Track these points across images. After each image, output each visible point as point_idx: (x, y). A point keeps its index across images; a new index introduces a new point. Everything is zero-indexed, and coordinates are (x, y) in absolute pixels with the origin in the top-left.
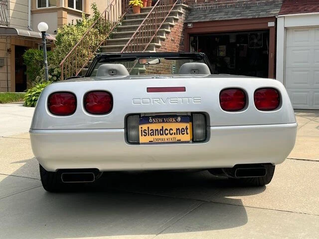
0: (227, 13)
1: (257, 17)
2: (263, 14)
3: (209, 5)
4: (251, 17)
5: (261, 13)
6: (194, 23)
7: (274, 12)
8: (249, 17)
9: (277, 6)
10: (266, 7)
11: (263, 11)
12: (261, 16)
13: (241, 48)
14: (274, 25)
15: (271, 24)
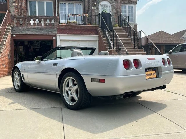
0: (32, 31)
1: (48, 34)
2: (50, 33)
3: (22, 27)
4: (45, 34)
5: (49, 33)
6: (16, 34)
7: (55, 33)
8: (44, 34)
9: (55, 30)
10: (50, 31)
11: (50, 32)
12: (49, 34)
13: (30, 47)
14: (55, 38)
15: (54, 38)
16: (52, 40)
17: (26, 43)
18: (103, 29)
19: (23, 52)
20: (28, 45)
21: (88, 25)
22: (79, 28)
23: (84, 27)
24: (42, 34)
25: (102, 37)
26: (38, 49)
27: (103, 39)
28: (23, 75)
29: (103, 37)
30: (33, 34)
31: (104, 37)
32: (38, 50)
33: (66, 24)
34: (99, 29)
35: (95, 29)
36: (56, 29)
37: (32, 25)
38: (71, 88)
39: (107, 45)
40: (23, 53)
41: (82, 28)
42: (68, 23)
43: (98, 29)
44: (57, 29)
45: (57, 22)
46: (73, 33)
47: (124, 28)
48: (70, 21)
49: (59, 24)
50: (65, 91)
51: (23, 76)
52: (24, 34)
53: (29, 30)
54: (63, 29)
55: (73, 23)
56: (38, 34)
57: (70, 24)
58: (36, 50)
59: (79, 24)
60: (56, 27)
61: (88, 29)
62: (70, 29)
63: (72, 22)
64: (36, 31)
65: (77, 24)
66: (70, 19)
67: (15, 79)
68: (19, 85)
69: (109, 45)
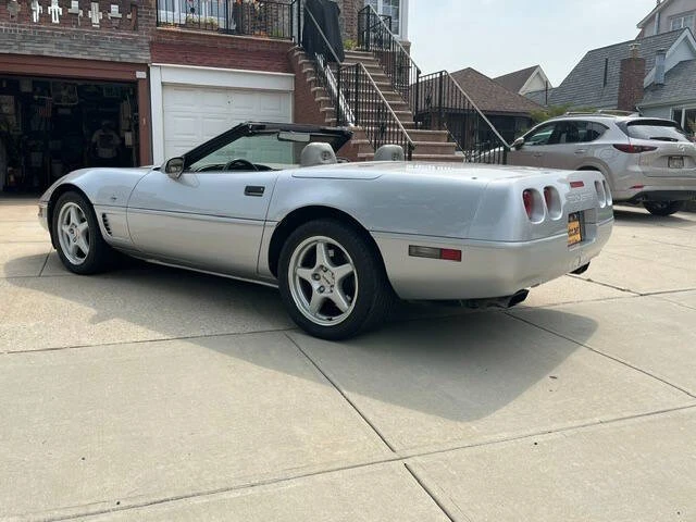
1: (118, 60)
2: (125, 58)
3: (20, 27)
5: (122, 55)
7: (144, 57)
9: (142, 48)
11: (124, 52)
12: (124, 60)
13: (42, 103)
14: (145, 77)
15: (141, 75)
16: (135, 83)
17: (26, 88)
18: (310, 56)
19: (14, 118)
20: (32, 94)
21: (257, 35)
22: (229, 46)
23: (245, 42)
24: (97, 58)
25: (310, 82)
26: (67, 107)
27: (313, 90)
28: (104, 216)
29: (313, 84)
30: (65, 56)
31: (317, 83)
32: (68, 112)
33: (181, 26)
34: (297, 53)
35: (283, 54)
36: (145, 42)
37: (57, 21)
39: (329, 111)
40: (12, 120)
41: (239, 46)
42: (189, 24)
43: (293, 52)
44: (151, 43)
45: (151, 17)
46: (208, 61)
47: (379, 54)
48: (195, 17)
49: (158, 24)
50: (297, 279)
51: (105, 221)
52: (29, 53)
53: (47, 42)
54: (170, 45)
55: (206, 24)
56: (80, 56)
57: (196, 29)
58: (61, 111)
59: (227, 31)
60: (144, 36)
61: (258, 51)
62: (196, 45)
63: (202, 20)
64: (71, 47)
65: (219, 30)
66: (196, 11)
67: (66, 229)
68: (86, 249)
69: (338, 113)
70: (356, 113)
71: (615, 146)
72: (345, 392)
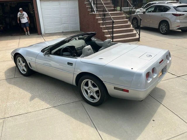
38: (90, 88)
39: (89, 7)
50: (84, 89)
51: (30, 64)
67: (19, 64)
68: (26, 70)
69: (92, 8)
70: (97, 7)
71: (173, 14)
72: (98, 131)
